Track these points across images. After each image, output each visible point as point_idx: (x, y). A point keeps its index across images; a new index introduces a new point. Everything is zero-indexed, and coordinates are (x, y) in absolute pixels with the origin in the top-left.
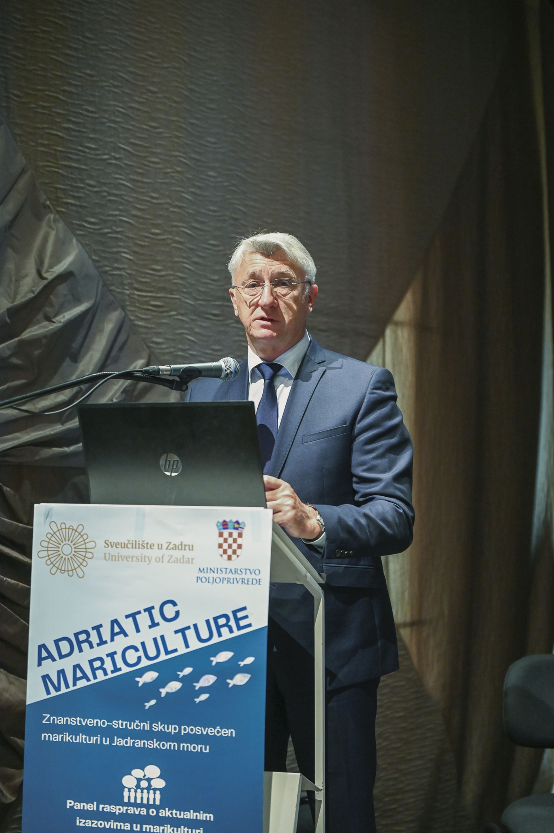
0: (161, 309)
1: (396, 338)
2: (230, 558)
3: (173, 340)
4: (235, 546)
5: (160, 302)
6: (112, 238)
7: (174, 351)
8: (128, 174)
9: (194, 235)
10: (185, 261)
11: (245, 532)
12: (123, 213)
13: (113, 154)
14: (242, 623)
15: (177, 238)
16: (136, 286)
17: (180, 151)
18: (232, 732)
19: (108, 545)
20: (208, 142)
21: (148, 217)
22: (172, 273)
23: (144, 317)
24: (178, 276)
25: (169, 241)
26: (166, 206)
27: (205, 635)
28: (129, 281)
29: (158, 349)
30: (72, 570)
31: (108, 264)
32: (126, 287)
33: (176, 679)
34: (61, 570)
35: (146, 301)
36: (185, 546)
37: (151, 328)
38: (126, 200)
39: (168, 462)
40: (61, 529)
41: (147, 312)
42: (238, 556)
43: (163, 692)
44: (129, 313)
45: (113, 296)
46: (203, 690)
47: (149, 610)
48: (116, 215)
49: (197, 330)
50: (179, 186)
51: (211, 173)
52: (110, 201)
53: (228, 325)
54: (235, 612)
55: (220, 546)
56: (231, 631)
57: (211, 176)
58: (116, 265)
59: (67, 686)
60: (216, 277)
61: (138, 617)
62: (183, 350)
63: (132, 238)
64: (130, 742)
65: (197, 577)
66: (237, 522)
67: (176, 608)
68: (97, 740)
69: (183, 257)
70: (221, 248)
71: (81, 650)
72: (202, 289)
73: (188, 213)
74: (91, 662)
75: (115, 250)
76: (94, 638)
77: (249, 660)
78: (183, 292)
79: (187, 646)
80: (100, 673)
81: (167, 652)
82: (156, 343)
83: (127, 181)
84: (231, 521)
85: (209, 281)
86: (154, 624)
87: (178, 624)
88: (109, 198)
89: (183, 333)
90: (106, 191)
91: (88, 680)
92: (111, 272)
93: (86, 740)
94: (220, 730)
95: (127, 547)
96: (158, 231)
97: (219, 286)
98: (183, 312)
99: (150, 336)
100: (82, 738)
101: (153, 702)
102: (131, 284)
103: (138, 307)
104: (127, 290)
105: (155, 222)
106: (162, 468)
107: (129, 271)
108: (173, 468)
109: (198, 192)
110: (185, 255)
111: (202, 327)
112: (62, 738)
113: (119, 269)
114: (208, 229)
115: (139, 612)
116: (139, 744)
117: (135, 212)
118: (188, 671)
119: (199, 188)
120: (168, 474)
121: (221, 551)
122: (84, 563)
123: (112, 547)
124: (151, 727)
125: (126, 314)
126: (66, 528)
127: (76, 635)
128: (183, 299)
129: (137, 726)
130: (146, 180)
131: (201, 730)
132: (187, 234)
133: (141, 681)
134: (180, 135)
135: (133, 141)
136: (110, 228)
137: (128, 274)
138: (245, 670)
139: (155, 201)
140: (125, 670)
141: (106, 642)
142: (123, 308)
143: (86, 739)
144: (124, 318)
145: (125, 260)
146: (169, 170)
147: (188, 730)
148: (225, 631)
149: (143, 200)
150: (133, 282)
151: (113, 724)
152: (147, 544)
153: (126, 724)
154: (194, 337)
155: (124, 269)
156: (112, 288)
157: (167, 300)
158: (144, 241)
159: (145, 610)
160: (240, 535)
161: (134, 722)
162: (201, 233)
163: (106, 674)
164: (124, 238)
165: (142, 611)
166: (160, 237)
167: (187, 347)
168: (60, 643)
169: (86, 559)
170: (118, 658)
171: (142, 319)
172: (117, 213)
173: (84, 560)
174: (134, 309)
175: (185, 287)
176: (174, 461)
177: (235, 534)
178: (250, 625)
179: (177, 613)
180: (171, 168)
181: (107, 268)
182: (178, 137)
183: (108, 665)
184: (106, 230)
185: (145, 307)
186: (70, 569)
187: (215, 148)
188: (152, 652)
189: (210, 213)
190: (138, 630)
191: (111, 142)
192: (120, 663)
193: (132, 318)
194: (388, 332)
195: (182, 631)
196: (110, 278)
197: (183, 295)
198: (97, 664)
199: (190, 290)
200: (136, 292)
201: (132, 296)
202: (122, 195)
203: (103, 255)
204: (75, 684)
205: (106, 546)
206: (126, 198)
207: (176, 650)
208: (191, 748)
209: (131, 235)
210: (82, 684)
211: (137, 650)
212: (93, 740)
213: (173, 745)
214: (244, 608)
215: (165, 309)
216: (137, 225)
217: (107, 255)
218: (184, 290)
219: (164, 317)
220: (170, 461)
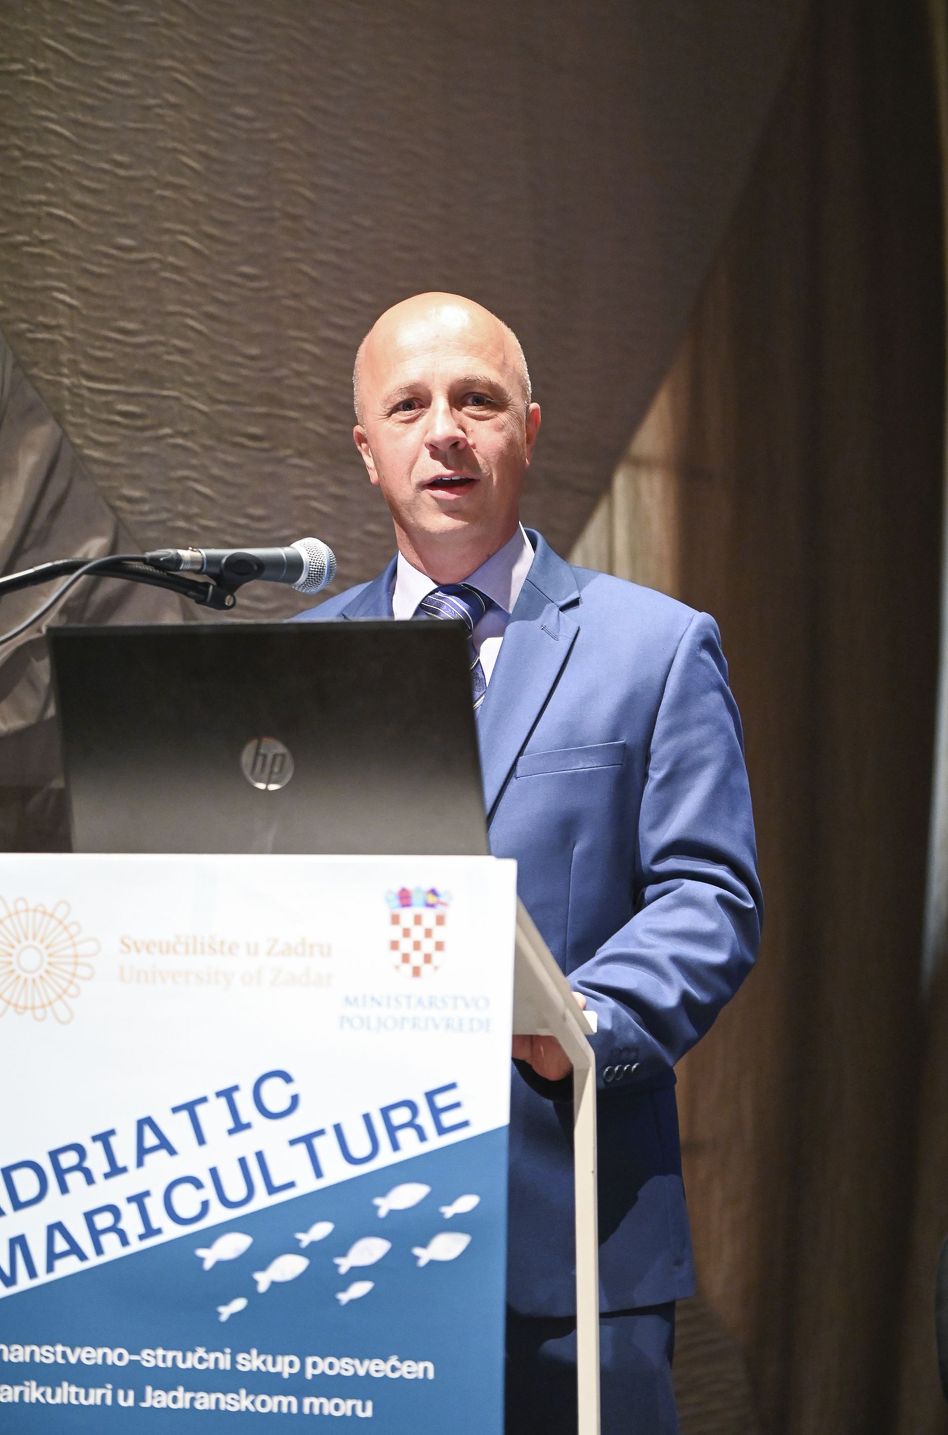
0: (139, 423)
1: (636, 497)
2: (416, 972)
3: (167, 493)
4: (428, 946)
5: (138, 404)
6: (32, 255)
7: (169, 520)
8: (63, 107)
9: (207, 252)
10: (189, 311)
11: (451, 915)
12: (54, 200)
13: (32, 61)
14: (448, 1119)
15: (171, 259)
16: (84, 367)
17: (173, 57)
18: (426, 1369)
19: (128, 946)
20: (233, 37)
21: (108, 208)
22: (161, 338)
23: (103, 439)
24: (175, 346)
25: (155, 266)
26: (146, 185)
27: (360, 1146)
28: (72, 356)
29: (132, 513)
30: (43, 1006)
31: (24, 316)
32: (65, 371)
33: (295, 1249)
34: (16, 1006)
35: (107, 403)
36: (312, 946)
37: (118, 465)
38: (61, 169)
39: (260, 759)
40: (17, 913)
41: (108, 428)
42: (436, 968)
43: (263, 1280)
44: (70, 429)
45: (37, 389)
46: (358, 1274)
47: (228, 1094)
48: (41, 203)
49: (215, 471)
50: (174, 139)
51: (241, 110)
52: (26, 168)
53: (280, 461)
54: (430, 1096)
55: (395, 945)
56: (422, 1137)
57: (240, 117)
58: (41, 319)
59: (32, 1273)
60: (254, 351)
61: (200, 1109)
62: (188, 518)
63: (76, 258)
64: (183, 1398)
65: (343, 1017)
66: (434, 892)
67: (292, 1089)
68: (104, 1396)
69: (185, 304)
70: (265, 284)
71: (64, 1189)
72: (224, 377)
73: (194, 202)
74: (89, 1217)
75: (38, 283)
76: (97, 1161)
77: (466, 1203)
78: (187, 384)
79: (319, 1174)
80: (110, 1241)
81: (272, 1190)
82: (130, 500)
83: (61, 125)
84: (418, 890)
85: (239, 360)
86: (239, 1126)
87: (297, 1125)
88: (24, 163)
89: (187, 478)
90: (19, 148)
91: (83, 1257)
92: (30, 335)
93: (77, 1398)
94: (397, 1364)
95: (175, 951)
96: (128, 242)
97: (262, 370)
98: (186, 429)
99: (115, 484)
100: (69, 1393)
101: (239, 1304)
102: (74, 362)
103: (91, 417)
104: (66, 376)
105: (123, 220)
106: (247, 772)
107: (69, 334)
108: (271, 772)
109: (214, 152)
110: (188, 297)
111: (226, 464)
112: (21, 1394)
113: (48, 328)
114: (236, 238)
115: (204, 1100)
116: (206, 1401)
117: (79, 197)
118: (321, 1230)
119: (217, 143)
120: (261, 786)
121: (397, 956)
122: (72, 990)
123: (138, 950)
124: (234, 1362)
125: (65, 433)
126: (27, 910)
127: (54, 1155)
128: (186, 400)
129: (201, 1360)
130: (102, 124)
131: (353, 1366)
132: (193, 249)
133: (210, 1256)
134: (174, 19)
135: (72, 30)
136: (29, 232)
137: (68, 339)
138: (457, 1224)
139: (121, 172)
140: (172, 1231)
141: (124, 1170)
142: (59, 418)
143: (77, 1394)
144: (62, 439)
145: (61, 307)
146: (152, 101)
147: (323, 1366)
148: (407, 1137)
149: (94, 169)
150: (79, 358)
151: (143, 1359)
152: (222, 943)
153: (174, 1358)
154: (210, 487)
155: (58, 327)
156: (35, 371)
157: (150, 401)
158: (100, 264)
159: (219, 1094)
160: (440, 920)
161: (194, 1351)
162: (221, 248)
163: (125, 1242)
164: (57, 256)
165: (212, 1097)
166: (134, 256)
167: (195, 510)
168: (16, 1175)
169: (76, 980)
170: (155, 1206)
171: (97, 444)
172: (43, 197)
173: (71, 982)
174: (80, 421)
175: (189, 372)
176: (275, 756)
177: (429, 917)
178: (465, 1124)
179: (295, 1099)
180: (154, 97)
181: (24, 326)
182: (170, 25)
183: (131, 1223)
184: (20, 238)
185: (105, 416)
186: (38, 1003)
187: (249, 52)
188: (235, 1189)
189: (241, 203)
190: (201, 1141)
191: (27, 32)
192: (158, 1216)
193: (78, 441)
194: (620, 481)
195: (307, 1140)
196: (29, 348)
197: (188, 390)
198: (103, 1221)
199: (201, 379)
200: (85, 382)
201: (76, 390)
202: (54, 156)
203: (13, 294)
204: (50, 1268)
205: (125, 948)
206: (60, 163)
207: (291, 1185)
208: (328, 1407)
209: (73, 251)
210: (68, 1266)
211: (197, 1184)
212: (95, 1397)
213: (286, 1403)
214: (452, 1086)
215: (148, 422)
216: (83, 226)
217: (22, 296)
218: (188, 379)
219: (147, 441)
220: (265, 757)
